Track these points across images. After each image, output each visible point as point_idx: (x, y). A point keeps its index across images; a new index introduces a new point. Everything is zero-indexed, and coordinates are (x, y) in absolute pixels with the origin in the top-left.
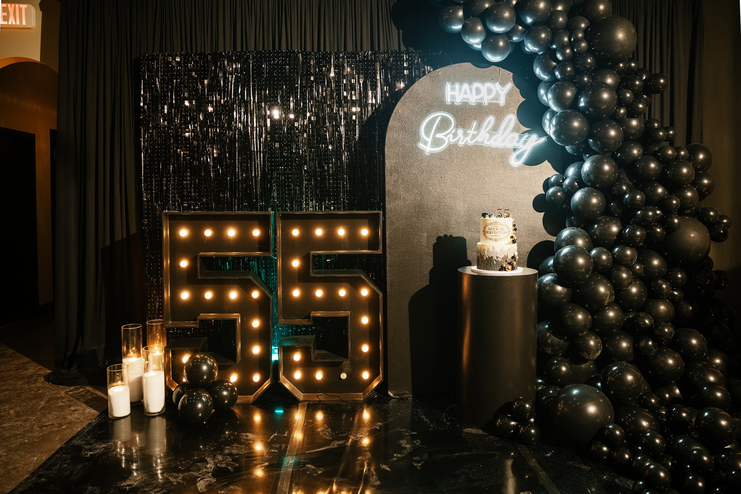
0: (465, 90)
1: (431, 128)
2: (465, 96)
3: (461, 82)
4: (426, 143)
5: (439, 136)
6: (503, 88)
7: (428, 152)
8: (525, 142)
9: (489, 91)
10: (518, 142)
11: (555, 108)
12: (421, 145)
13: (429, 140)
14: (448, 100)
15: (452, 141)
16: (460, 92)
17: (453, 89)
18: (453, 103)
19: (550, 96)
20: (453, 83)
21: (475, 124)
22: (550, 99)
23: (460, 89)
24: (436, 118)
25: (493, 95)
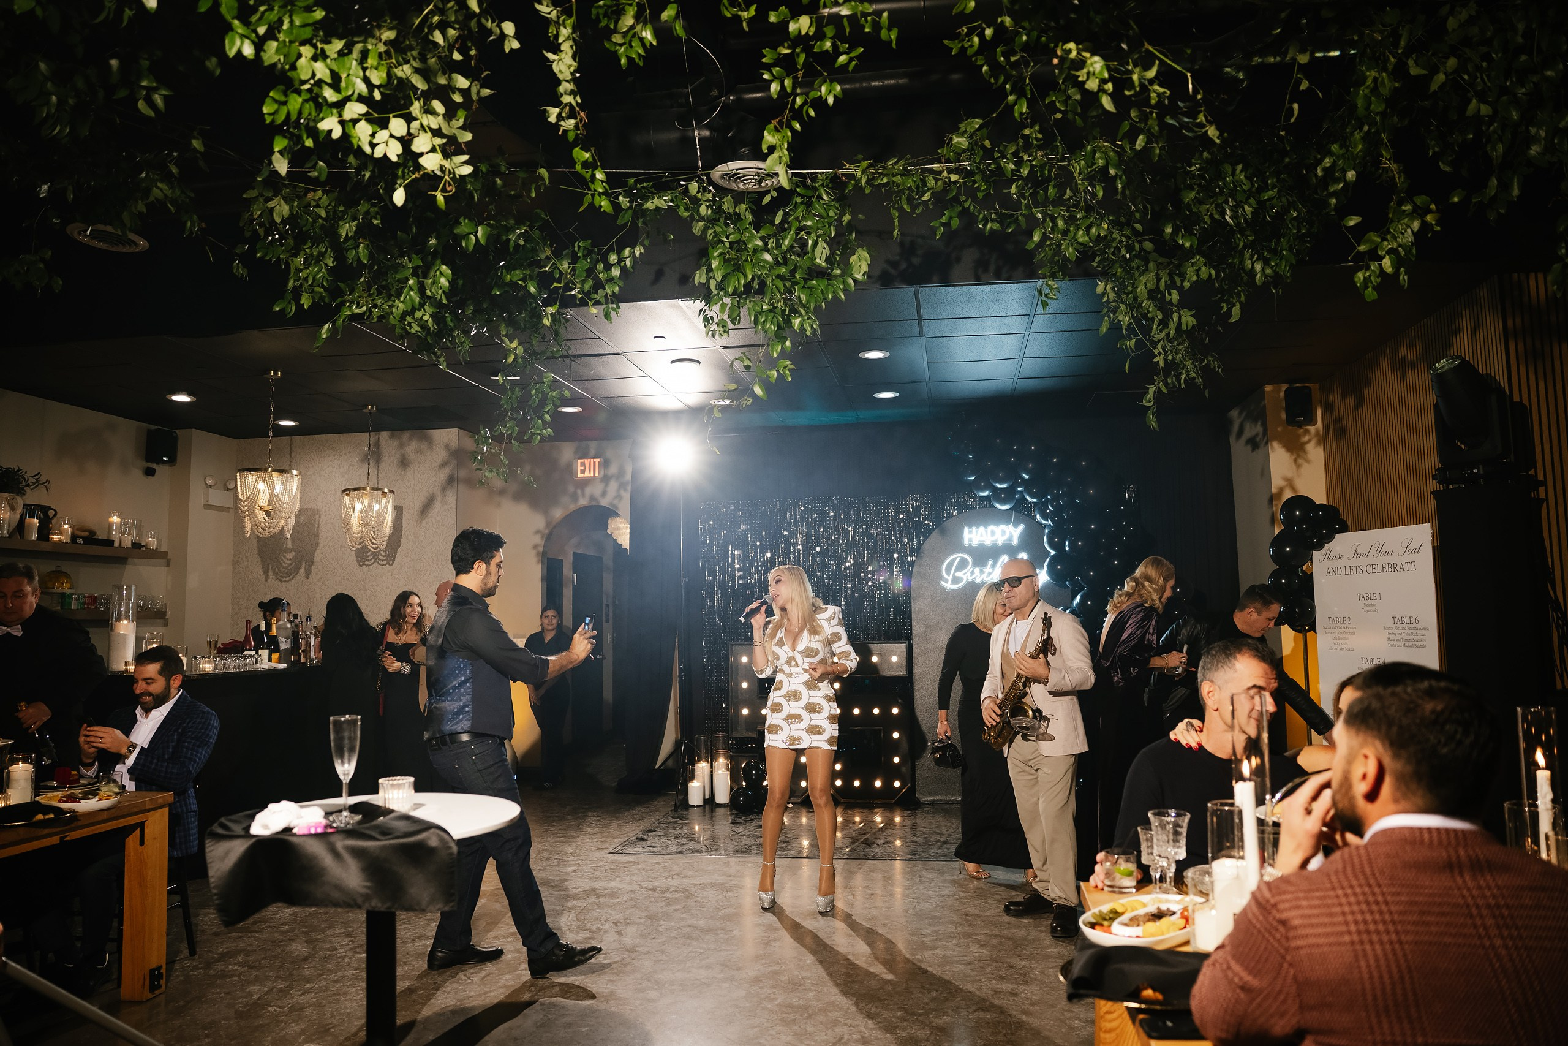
0: (982, 533)
1: (951, 568)
2: (982, 539)
3: (978, 526)
4: (946, 581)
5: (958, 574)
6: (1015, 530)
7: (949, 588)
9: (1004, 533)
12: (943, 583)
13: (950, 578)
14: (966, 542)
15: (970, 578)
16: (976, 535)
17: (970, 532)
18: (970, 544)
20: (971, 527)
21: (990, 563)
23: (977, 532)
24: (956, 558)
25: (1007, 536)
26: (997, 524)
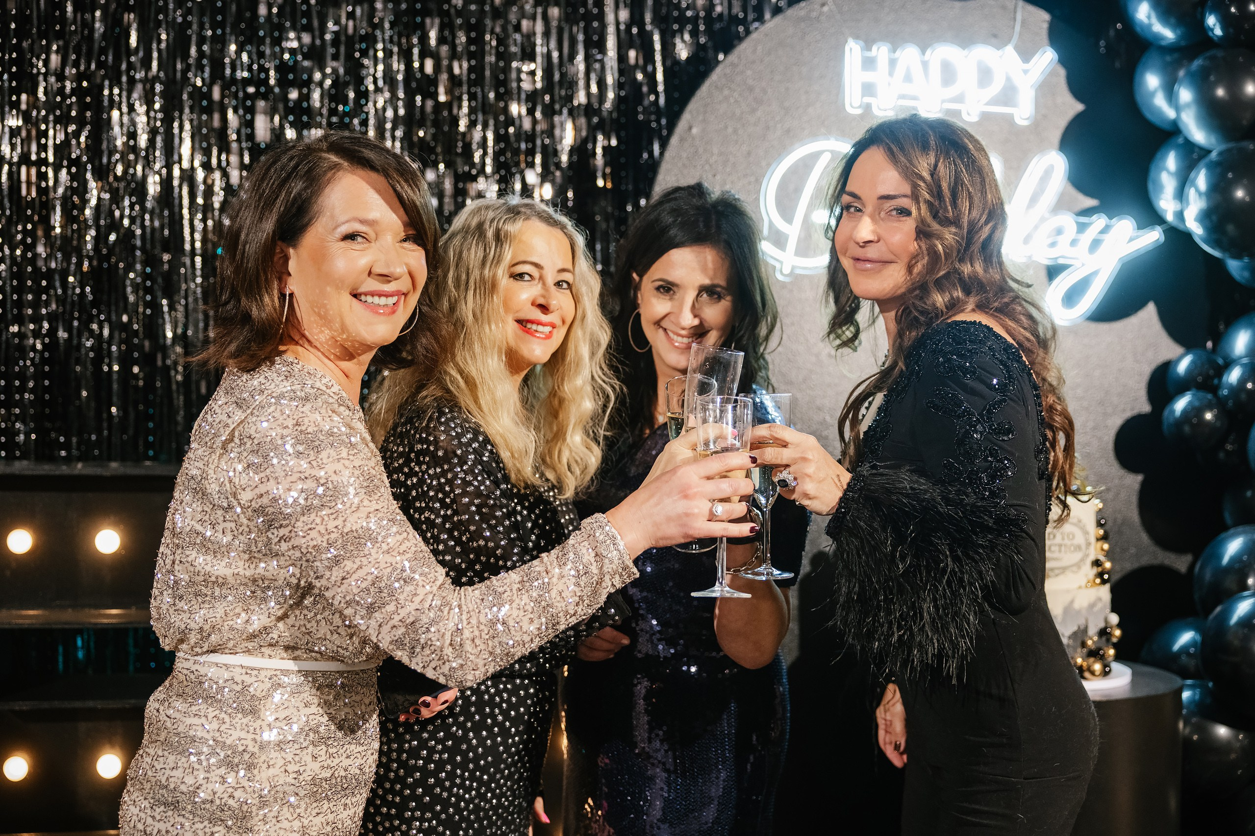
0: (908, 69)
1: (798, 191)
2: (908, 90)
3: (896, 41)
4: (780, 242)
6: (1026, 66)
7: (787, 270)
8: (1096, 244)
9: (985, 75)
10: (1074, 243)
11: (1199, 135)
12: (765, 249)
13: (793, 231)
14: (853, 99)
16: (891, 74)
18: (868, 109)
19: (1185, 95)
20: (868, 45)
22: (1187, 105)
23: (893, 63)
24: (814, 158)
25: (996, 87)
26: (965, 41)
